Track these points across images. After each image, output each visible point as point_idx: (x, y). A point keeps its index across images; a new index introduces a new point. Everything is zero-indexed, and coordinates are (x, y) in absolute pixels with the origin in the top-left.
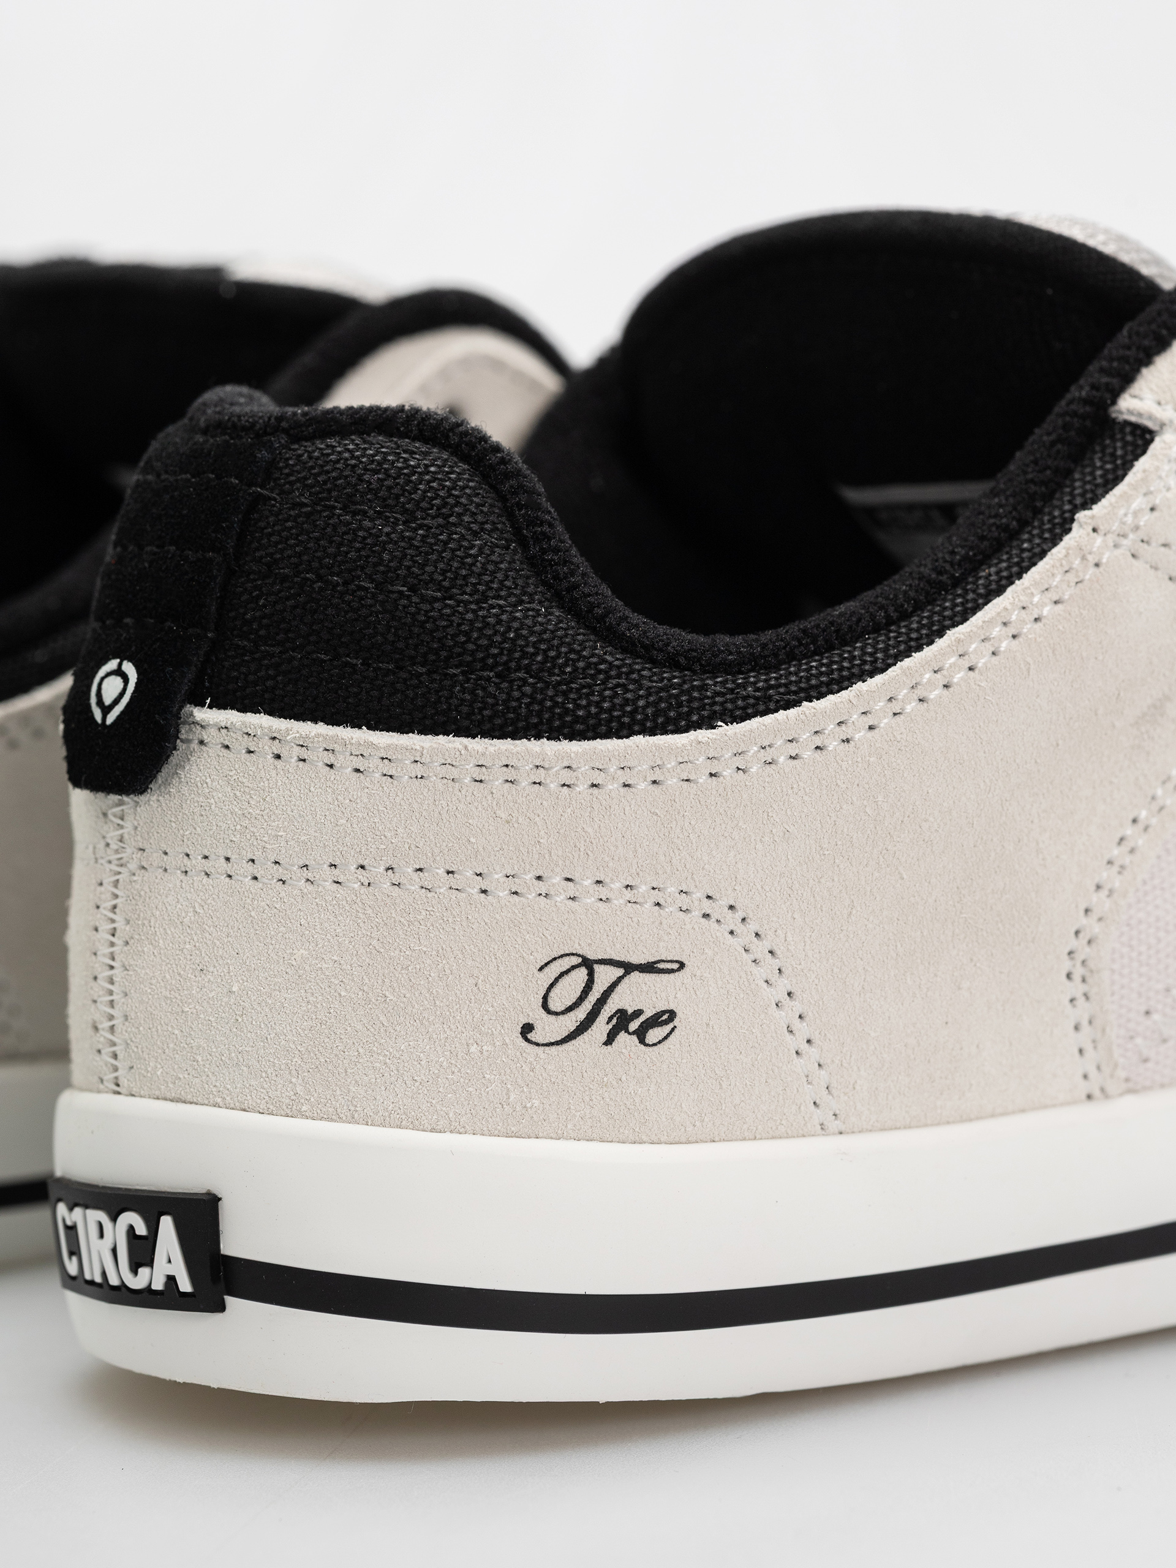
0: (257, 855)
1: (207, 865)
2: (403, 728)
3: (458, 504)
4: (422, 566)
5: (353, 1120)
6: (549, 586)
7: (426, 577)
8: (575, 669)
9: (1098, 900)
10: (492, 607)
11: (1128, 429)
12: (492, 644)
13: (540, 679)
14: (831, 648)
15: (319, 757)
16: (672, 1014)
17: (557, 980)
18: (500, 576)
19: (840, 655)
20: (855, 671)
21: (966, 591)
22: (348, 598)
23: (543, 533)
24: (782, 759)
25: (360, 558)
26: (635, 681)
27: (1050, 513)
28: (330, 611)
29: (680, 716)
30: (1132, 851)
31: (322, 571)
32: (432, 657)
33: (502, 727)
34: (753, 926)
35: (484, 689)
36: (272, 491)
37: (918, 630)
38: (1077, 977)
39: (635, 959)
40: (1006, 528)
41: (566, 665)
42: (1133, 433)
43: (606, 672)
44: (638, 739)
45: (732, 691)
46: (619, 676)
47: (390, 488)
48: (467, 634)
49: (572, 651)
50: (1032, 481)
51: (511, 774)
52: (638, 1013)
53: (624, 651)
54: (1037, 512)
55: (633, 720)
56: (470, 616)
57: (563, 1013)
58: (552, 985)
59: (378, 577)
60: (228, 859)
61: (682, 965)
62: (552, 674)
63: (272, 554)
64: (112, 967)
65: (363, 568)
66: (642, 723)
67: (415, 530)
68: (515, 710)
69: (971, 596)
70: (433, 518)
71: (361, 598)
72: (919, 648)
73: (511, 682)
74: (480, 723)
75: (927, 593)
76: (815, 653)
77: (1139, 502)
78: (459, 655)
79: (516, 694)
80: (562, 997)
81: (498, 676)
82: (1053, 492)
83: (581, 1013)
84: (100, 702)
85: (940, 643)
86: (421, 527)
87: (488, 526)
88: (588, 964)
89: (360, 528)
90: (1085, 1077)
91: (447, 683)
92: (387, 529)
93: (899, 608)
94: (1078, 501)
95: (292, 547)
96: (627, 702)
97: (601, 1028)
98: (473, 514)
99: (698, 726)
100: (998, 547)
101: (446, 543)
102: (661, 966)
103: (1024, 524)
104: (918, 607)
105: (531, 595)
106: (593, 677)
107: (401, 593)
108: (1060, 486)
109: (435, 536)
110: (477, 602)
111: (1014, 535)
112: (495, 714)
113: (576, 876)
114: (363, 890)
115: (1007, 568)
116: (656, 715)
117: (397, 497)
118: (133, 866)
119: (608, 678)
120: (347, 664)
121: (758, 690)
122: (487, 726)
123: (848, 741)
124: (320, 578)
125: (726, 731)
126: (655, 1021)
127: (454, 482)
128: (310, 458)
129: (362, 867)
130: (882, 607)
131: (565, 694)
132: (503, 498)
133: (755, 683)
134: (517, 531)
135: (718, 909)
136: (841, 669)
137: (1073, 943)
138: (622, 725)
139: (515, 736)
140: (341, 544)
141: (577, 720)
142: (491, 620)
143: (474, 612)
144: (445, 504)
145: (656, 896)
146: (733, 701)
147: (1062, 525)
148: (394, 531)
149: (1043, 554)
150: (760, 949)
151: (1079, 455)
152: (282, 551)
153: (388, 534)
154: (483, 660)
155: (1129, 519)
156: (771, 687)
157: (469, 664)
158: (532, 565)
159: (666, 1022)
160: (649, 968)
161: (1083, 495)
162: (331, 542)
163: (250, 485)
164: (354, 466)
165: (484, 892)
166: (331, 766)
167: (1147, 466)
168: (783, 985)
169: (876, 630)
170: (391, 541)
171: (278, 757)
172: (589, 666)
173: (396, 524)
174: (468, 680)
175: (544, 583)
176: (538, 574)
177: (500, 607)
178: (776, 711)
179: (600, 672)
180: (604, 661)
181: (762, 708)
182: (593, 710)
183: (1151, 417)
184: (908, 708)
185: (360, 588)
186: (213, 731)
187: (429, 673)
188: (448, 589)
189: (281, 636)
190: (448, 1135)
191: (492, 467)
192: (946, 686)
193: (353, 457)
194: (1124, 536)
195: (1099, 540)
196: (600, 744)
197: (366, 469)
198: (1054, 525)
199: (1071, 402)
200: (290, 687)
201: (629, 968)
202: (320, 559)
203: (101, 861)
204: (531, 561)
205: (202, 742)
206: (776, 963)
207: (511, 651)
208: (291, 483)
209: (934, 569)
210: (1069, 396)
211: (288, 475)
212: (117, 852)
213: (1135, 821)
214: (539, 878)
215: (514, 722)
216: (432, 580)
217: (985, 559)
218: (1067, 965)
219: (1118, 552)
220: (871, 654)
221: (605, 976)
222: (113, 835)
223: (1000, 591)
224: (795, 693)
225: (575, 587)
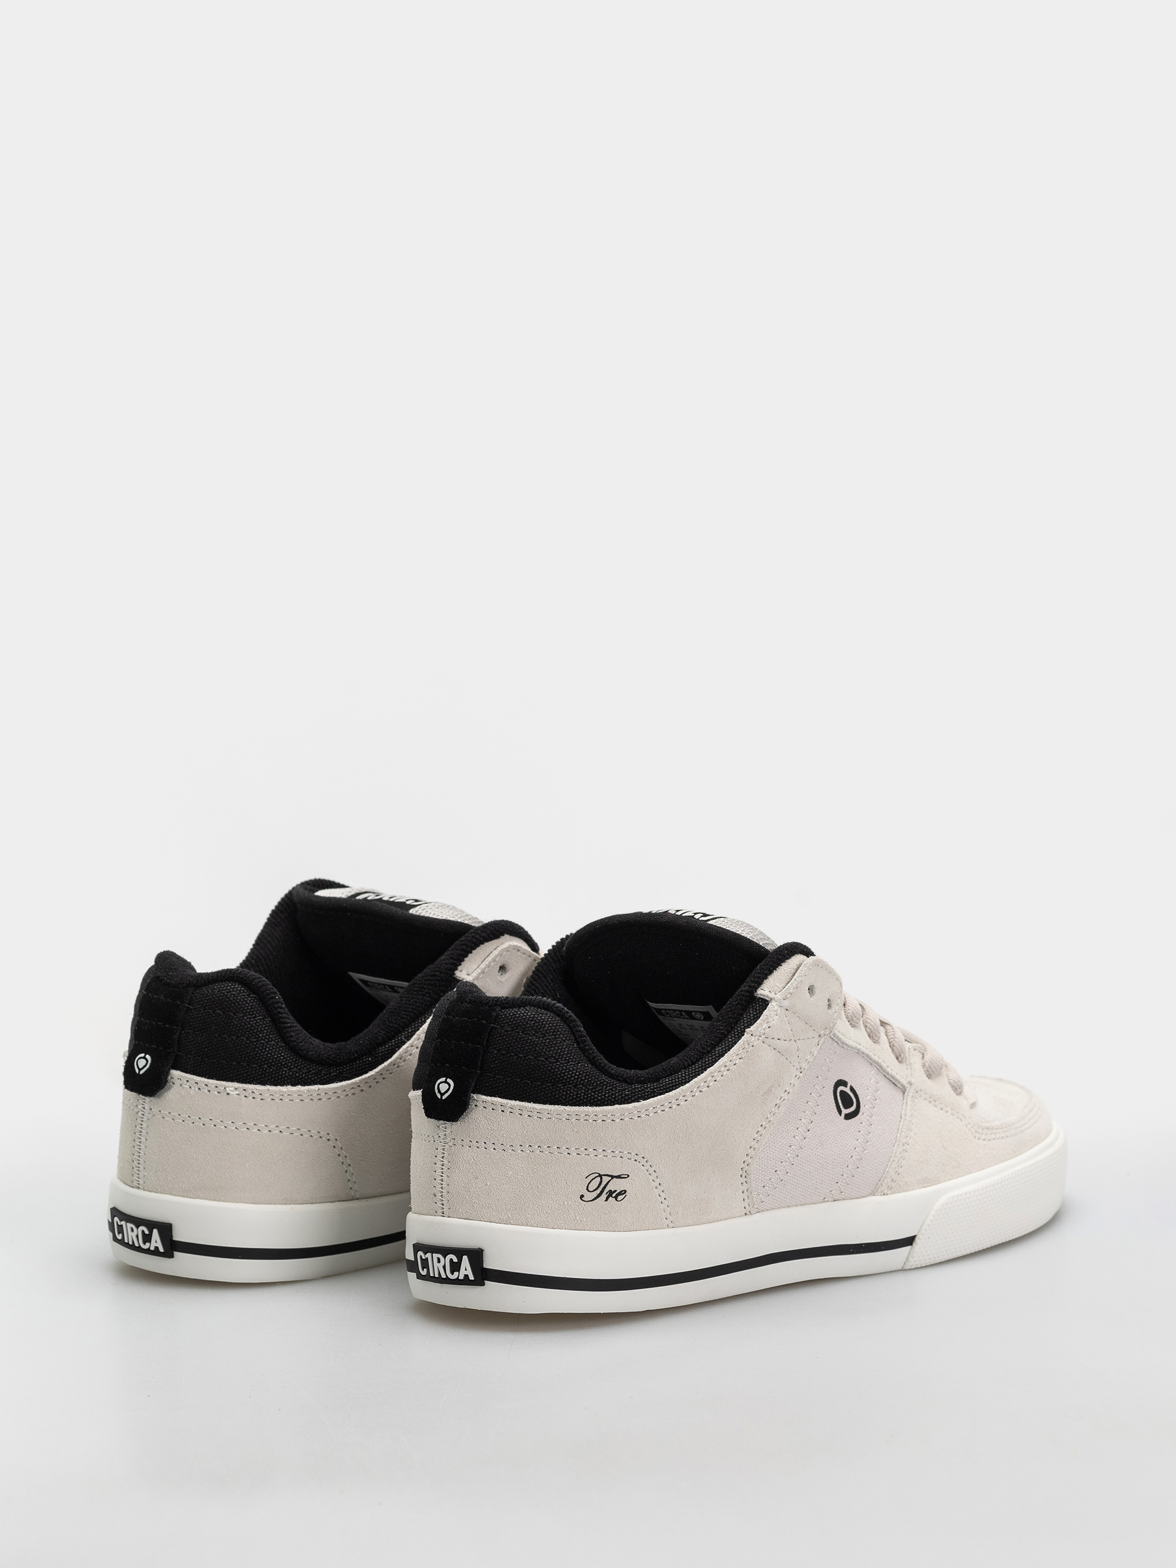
0: (496, 1142)
1: (478, 1145)
2: (544, 1103)
3: (558, 1031)
4: (549, 1052)
5: (527, 1225)
6: (587, 1057)
7: (550, 1055)
8: (597, 1084)
9: (751, 1152)
10: (571, 1064)
11: (760, 1000)
12: (572, 1076)
13: (587, 1088)
14: (672, 1074)
15: (517, 1112)
16: (625, 1191)
17: (591, 1181)
18: (573, 1054)
19: (675, 1077)
20: (680, 1082)
21: (712, 1055)
22: (526, 1062)
23: (584, 1040)
24: (659, 1112)
25: (529, 1049)
26: (615, 1088)
27: (737, 1029)
28: (520, 1066)
29: (629, 1098)
30: (761, 1135)
31: (517, 1053)
32: (553, 1081)
33: (575, 1103)
34: (649, 1163)
35: (569, 1091)
36: (497, 1025)
37: (698, 1068)
38: (744, 1176)
39: (614, 1175)
40: (723, 1033)
41: (594, 1083)
42: (762, 1002)
43: (606, 1085)
44: (617, 1106)
45: (643, 1090)
46: (610, 1086)
47: (537, 1026)
48: (564, 1073)
49: (596, 1078)
50: (730, 1018)
51: (578, 1117)
52: (616, 1191)
53: (610, 1077)
54: (733, 1028)
55: (615, 1100)
56: (565, 1068)
57: (593, 1191)
58: (590, 1183)
59: (535, 1055)
60: (485, 1143)
61: (628, 1176)
62: (590, 1086)
63: (499, 1047)
64: (442, 1176)
65: (530, 1052)
66: (617, 1101)
67: (546, 1040)
68: (579, 1097)
69: (714, 1057)
70: (551, 1036)
71: (530, 1062)
72: (699, 1075)
73: (578, 1089)
74: (568, 1102)
75: (700, 1056)
76: (667, 1076)
77: (765, 1026)
78: (562, 1080)
79: (580, 1092)
80: (592, 1187)
81: (574, 1086)
82: (737, 1021)
83: (598, 1191)
84: (439, 1091)
85: (706, 1073)
86: (547, 1039)
87: (568, 1038)
88: (600, 1176)
89: (528, 1039)
90: (745, 1208)
91: (558, 1089)
92: (537, 1040)
93: (692, 1061)
94: (746, 1025)
95: (506, 1044)
96: (613, 1094)
97: (604, 1196)
98: (563, 1034)
99: (634, 1101)
100: (721, 1040)
101: (556, 1044)
102: (622, 1176)
103: (729, 1032)
104: (697, 1060)
105: (582, 1060)
106: (602, 1087)
107: (543, 1060)
108: (740, 1019)
109: (552, 1042)
110: (566, 1063)
111: (726, 1036)
112: (573, 1099)
113: (597, 1149)
114: (531, 1153)
115: (724, 1048)
116: (622, 1098)
117: (539, 1029)
118: (451, 1144)
119: (607, 1087)
120: (525, 1083)
121: (651, 1089)
122: (571, 1102)
123: (679, 1105)
124: (516, 1055)
125: (643, 1102)
126: (620, 1194)
127: (557, 1024)
128: (510, 1015)
129: (530, 1146)
130: (686, 1061)
131: (594, 1092)
132: (571, 1029)
133: (650, 1087)
134: (576, 1039)
135: (639, 1158)
136: (675, 1082)
137: (743, 1165)
138: (612, 1102)
139: (579, 1105)
140: (522, 1044)
141: (598, 1100)
142: (571, 1069)
143: (566, 1066)
144: (554, 1031)
145: (621, 1154)
146: (644, 1093)
147: (741, 1033)
148: (539, 1040)
149: (736, 1043)
150: (651, 1170)
151: (745, 1009)
152: (503, 1046)
153: (537, 1041)
154: (569, 1082)
155: (762, 1031)
156: (655, 1088)
157: (564, 1083)
158: (581, 1050)
159: (623, 1194)
160: (619, 1177)
161: (747, 1023)
162: (519, 1043)
163: (490, 1024)
164: (525, 1019)
165: (569, 1154)
166: (521, 1115)
167: (767, 1014)
168: (658, 1181)
169: (685, 1068)
170: (538, 1044)
171: (503, 1111)
172: (601, 1083)
173: (539, 1038)
174: (564, 1088)
175: (585, 1056)
176: (583, 1053)
177: (573, 1064)
178: (657, 1096)
179: (604, 1085)
180: (605, 1081)
181: (652, 1095)
182: (603, 1097)
183: (767, 996)
184: (697, 1094)
185: (530, 1059)
186: (481, 1103)
187: (552, 1085)
188: (557, 1059)
189: (503, 1073)
190: (557, 1230)
191: (567, 1019)
192: (708, 1087)
193: (524, 1016)
194: (761, 1036)
195: (753, 1038)
196: (605, 1108)
197: (528, 1020)
198: (739, 1033)
199: (742, 991)
200: (507, 1089)
201: (612, 1177)
202: (516, 1049)
203: (436, 1142)
204: (581, 1049)
205: (476, 1106)
206: (656, 1174)
207: (578, 1079)
208: (504, 1023)
209: (702, 1048)
210: (741, 989)
211: (502, 1021)
212: (443, 1139)
213: (761, 1126)
214: (586, 1149)
215: (579, 1101)
216: (552, 1056)
217: (717, 1044)
218: (741, 1172)
219: (759, 1041)
220: (684, 1077)
221: (606, 1179)
222: (442, 1134)
223: (723, 1055)
224: (662, 1090)
225: (595, 1057)
